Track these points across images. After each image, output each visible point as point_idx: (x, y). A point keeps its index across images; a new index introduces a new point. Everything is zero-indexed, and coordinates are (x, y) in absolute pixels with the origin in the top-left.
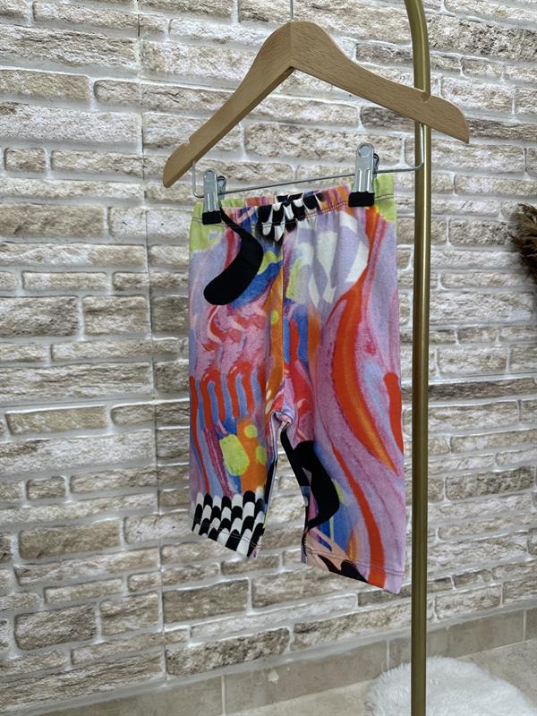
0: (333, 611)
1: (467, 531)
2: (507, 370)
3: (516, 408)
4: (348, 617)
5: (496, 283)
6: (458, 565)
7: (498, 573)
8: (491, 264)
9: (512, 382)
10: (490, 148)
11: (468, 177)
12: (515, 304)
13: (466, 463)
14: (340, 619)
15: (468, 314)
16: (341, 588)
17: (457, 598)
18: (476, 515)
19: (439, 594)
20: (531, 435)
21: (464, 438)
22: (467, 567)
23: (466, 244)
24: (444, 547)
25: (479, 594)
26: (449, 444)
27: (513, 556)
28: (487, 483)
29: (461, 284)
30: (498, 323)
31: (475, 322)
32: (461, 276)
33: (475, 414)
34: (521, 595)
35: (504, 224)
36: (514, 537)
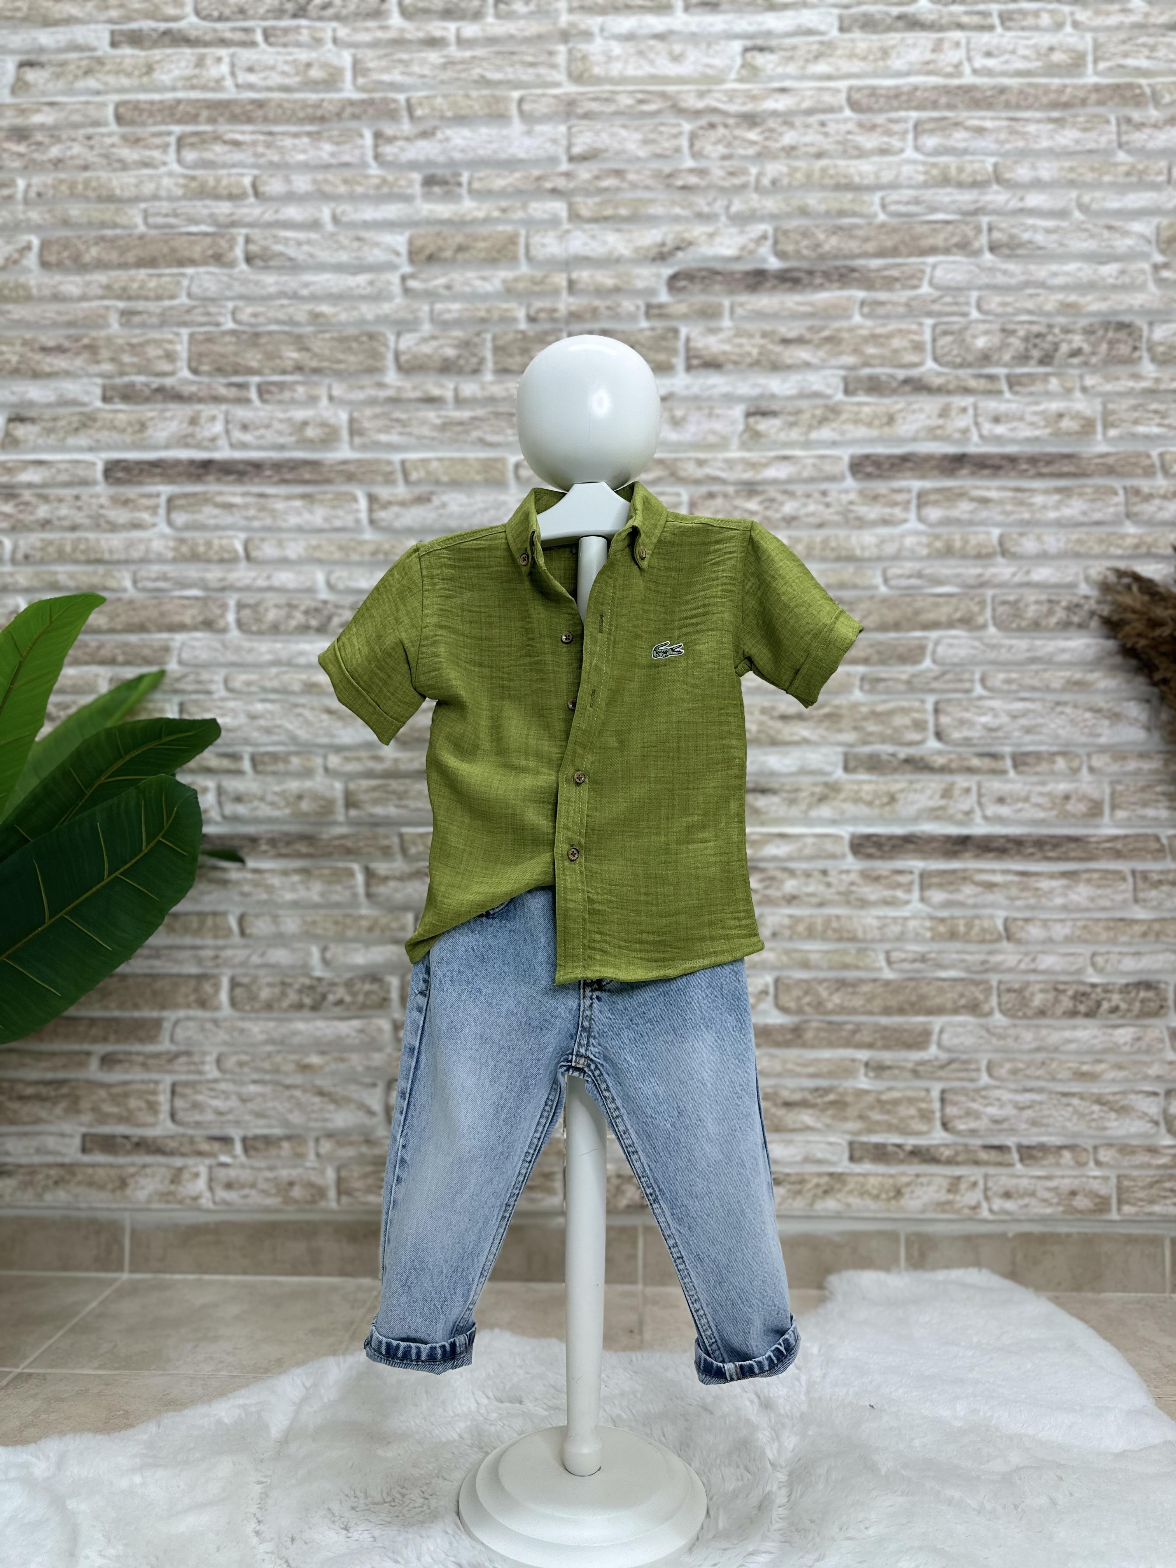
0: (807, 1160)
1: (1040, 1072)
2: (1106, 818)
3: (1124, 879)
4: (831, 1175)
5: (1080, 685)
6: (1024, 1126)
7: (1105, 1155)
8: (1065, 657)
9: (1115, 838)
10: (1058, 490)
11: (1021, 535)
12: (1115, 717)
13: (1034, 960)
14: (819, 1175)
15: (1028, 730)
16: (819, 1125)
17: (1024, 1183)
18: (1056, 1049)
19: (992, 1170)
20: (1157, 927)
21: (1027, 920)
22: (1040, 1134)
23: (1020, 629)
24: (997, 1093)
25: (1067, 1184)
26: (1001, 928)
27: (1133, 1130)
28: (1074, 998)
29: (1014, 687)
30: (1085, 745)
31: (1041, 743)
32: (1014, 676)
33: (1045, 884)
34: (1152, 1202)
35: (1086, 597)
36: (1133, 1097)
